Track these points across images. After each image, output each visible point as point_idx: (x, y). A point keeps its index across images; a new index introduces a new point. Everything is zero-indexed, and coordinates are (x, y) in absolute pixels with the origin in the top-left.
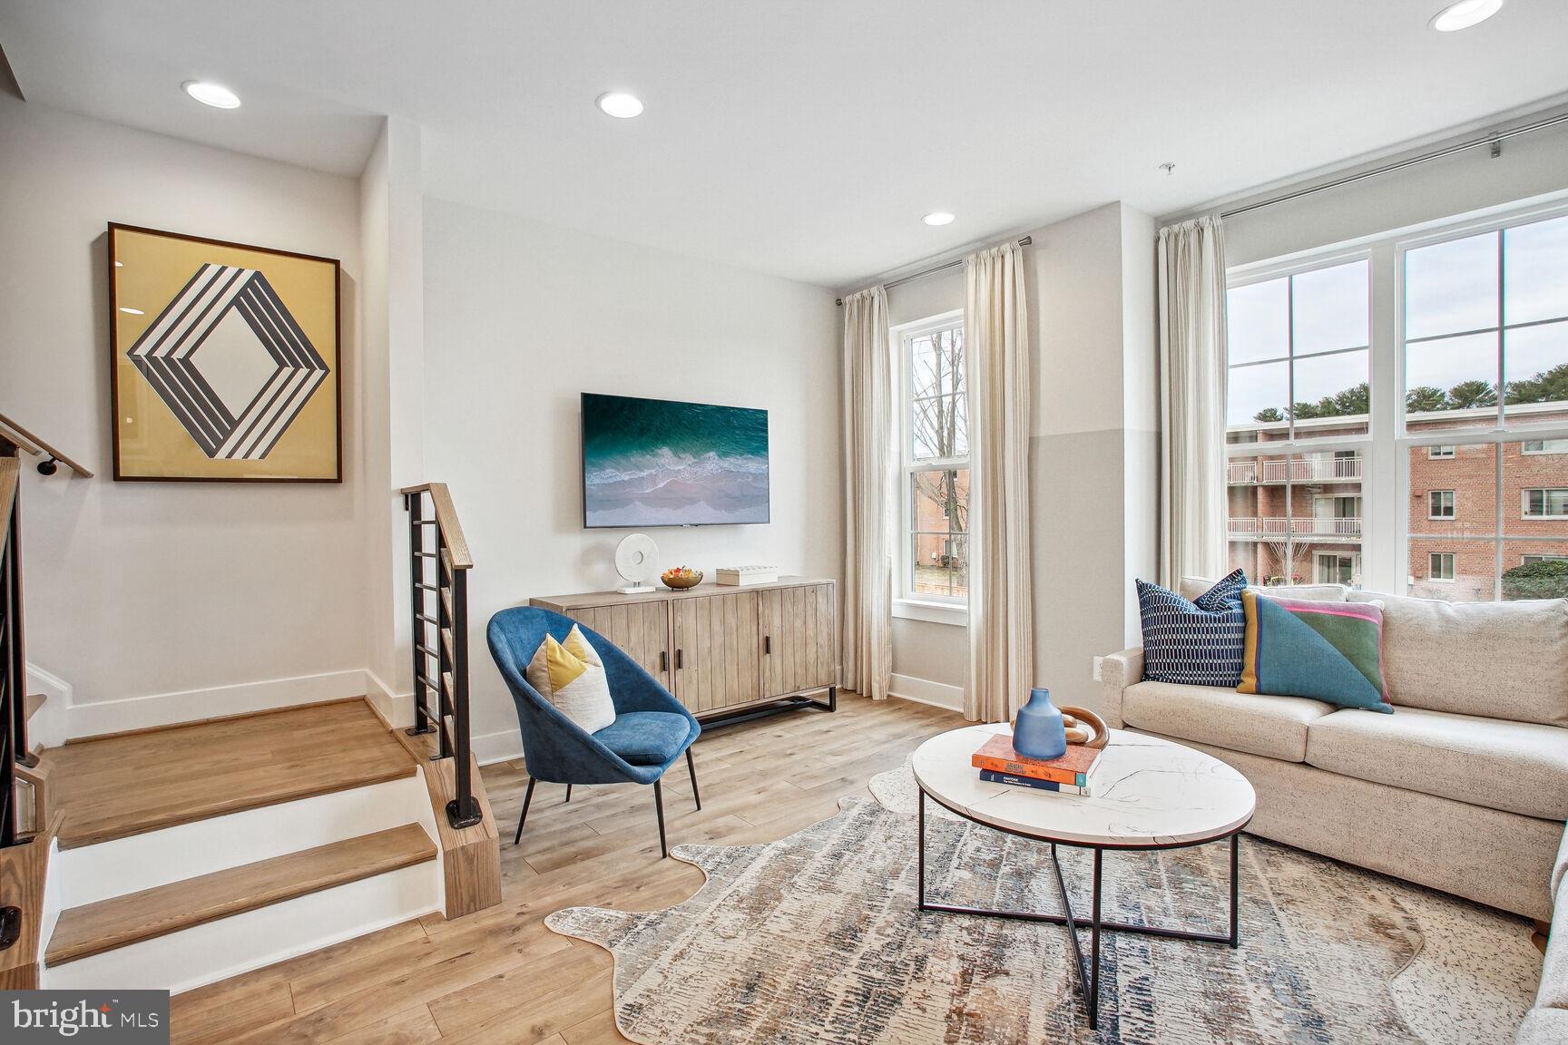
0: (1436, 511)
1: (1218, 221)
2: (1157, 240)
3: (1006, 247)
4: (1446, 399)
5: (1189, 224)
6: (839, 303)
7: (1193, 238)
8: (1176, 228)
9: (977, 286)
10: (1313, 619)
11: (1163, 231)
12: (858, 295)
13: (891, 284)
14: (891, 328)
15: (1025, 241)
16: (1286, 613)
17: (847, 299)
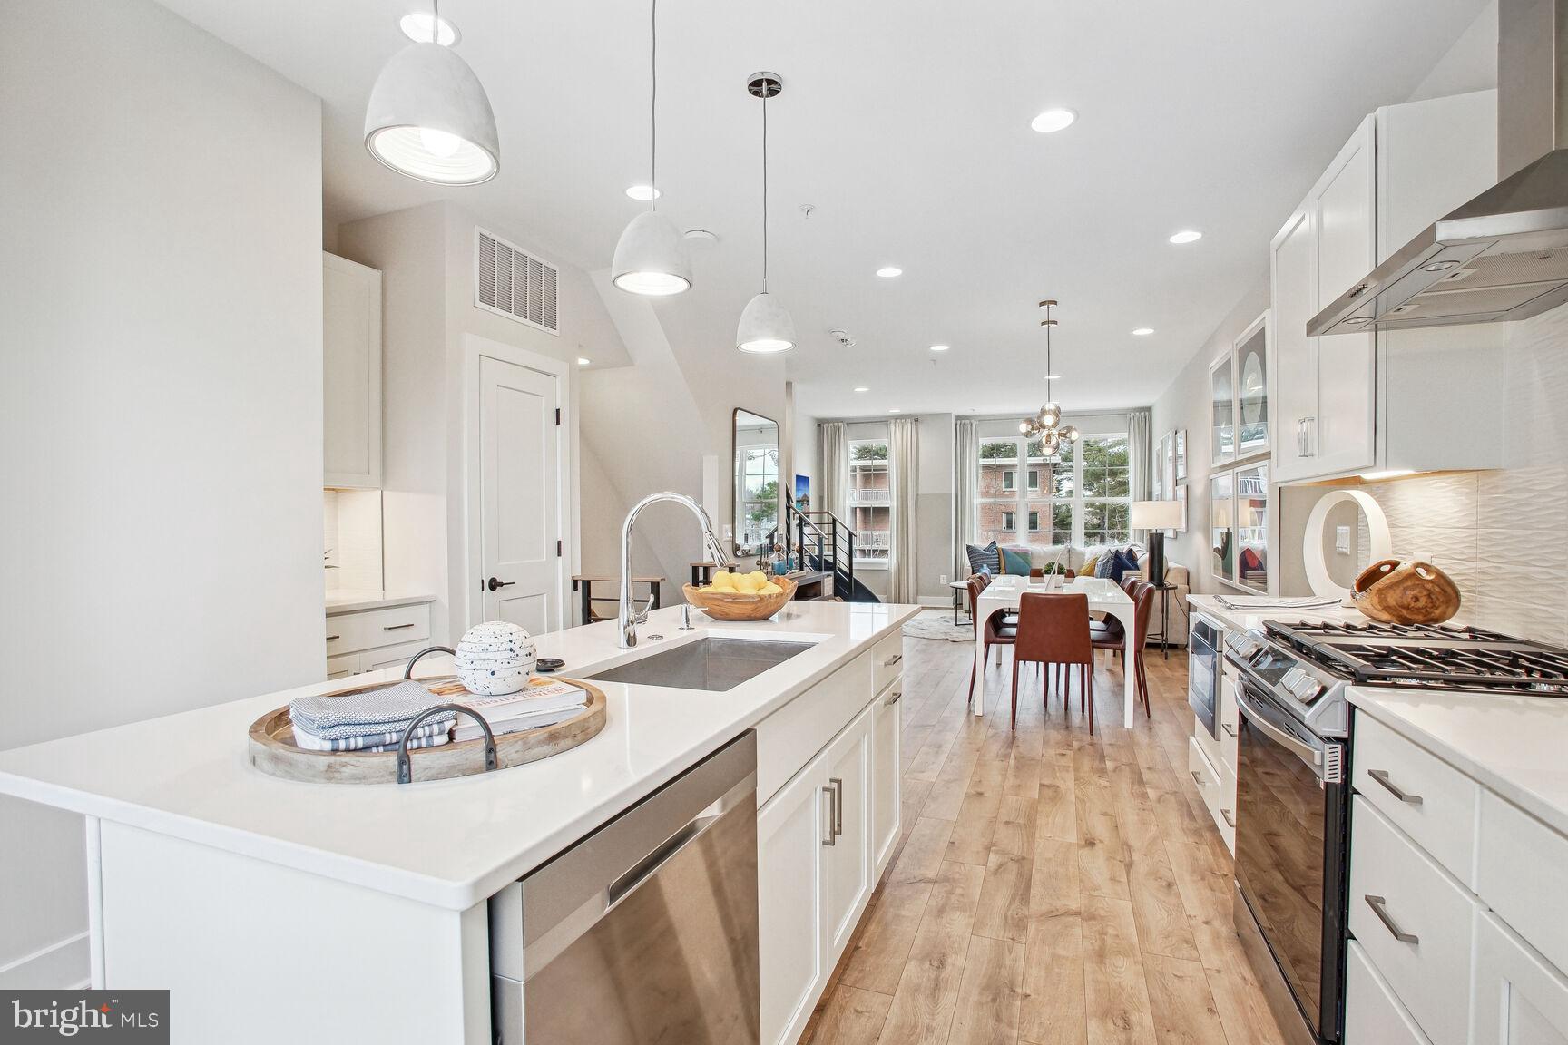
1: (977, 422)
2: (957, 426)
3: (908, 420)
5: (968, 421)
6: (819, 425)
7: (969, 428)
8: (963, 422)
9: (896, 431)
10: (1016, 553)
11: (959, 422)
12: (831, 425)
13: (850, 423)
14: (849, 442)
15: (917, 420)
16: (1010, 552)
17: (826, 425)
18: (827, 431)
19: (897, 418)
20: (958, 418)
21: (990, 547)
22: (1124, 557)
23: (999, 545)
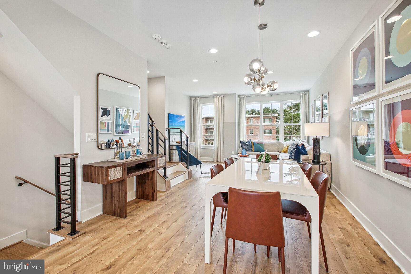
0: (250, 134)
1: (245, 97)
2: (238, 98)
3: (221, 96)
4: (250, 112)
5: (242, 97)
6: (191, 99)
7: (242, 99)
8: (240, 97)
9: (216, 100)
10: (258, 144)
11: (239, 97)
12: (195, 98)
13: (201, 98)
14: (201, 104)
15: (223, 96)
16: (256, 143)
17: (193, 98)
18: (193, 100)
19: (217, 95)
20: (239, 96)
21: (249, 141)
22: (300, 147)
23: (252, 141)
